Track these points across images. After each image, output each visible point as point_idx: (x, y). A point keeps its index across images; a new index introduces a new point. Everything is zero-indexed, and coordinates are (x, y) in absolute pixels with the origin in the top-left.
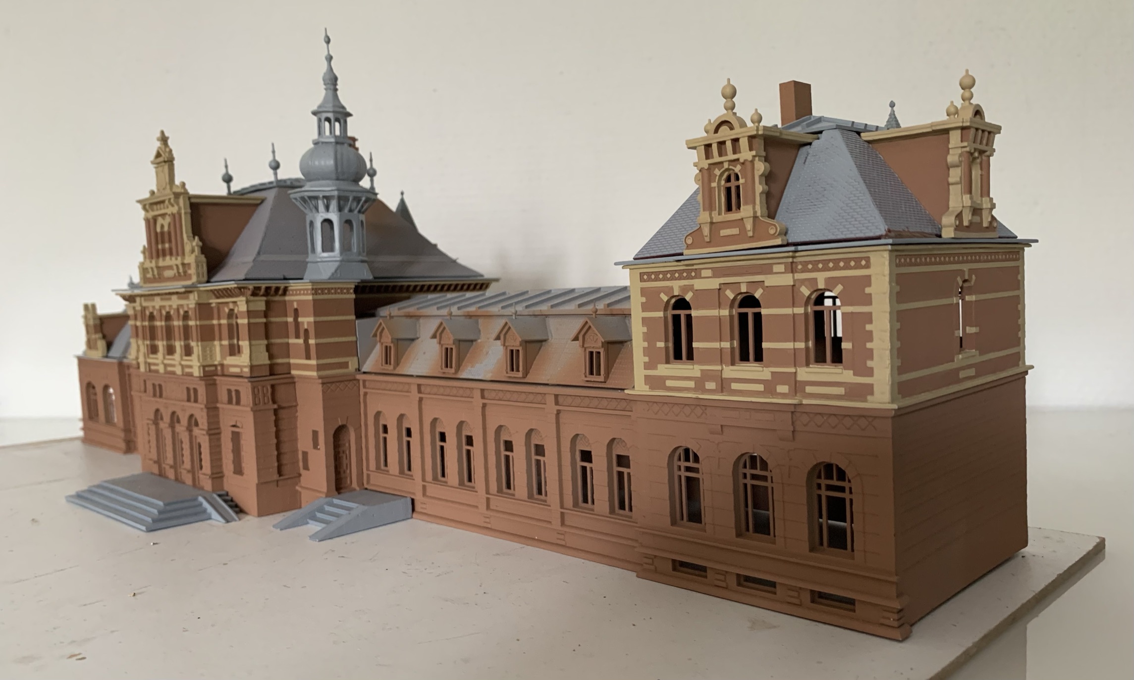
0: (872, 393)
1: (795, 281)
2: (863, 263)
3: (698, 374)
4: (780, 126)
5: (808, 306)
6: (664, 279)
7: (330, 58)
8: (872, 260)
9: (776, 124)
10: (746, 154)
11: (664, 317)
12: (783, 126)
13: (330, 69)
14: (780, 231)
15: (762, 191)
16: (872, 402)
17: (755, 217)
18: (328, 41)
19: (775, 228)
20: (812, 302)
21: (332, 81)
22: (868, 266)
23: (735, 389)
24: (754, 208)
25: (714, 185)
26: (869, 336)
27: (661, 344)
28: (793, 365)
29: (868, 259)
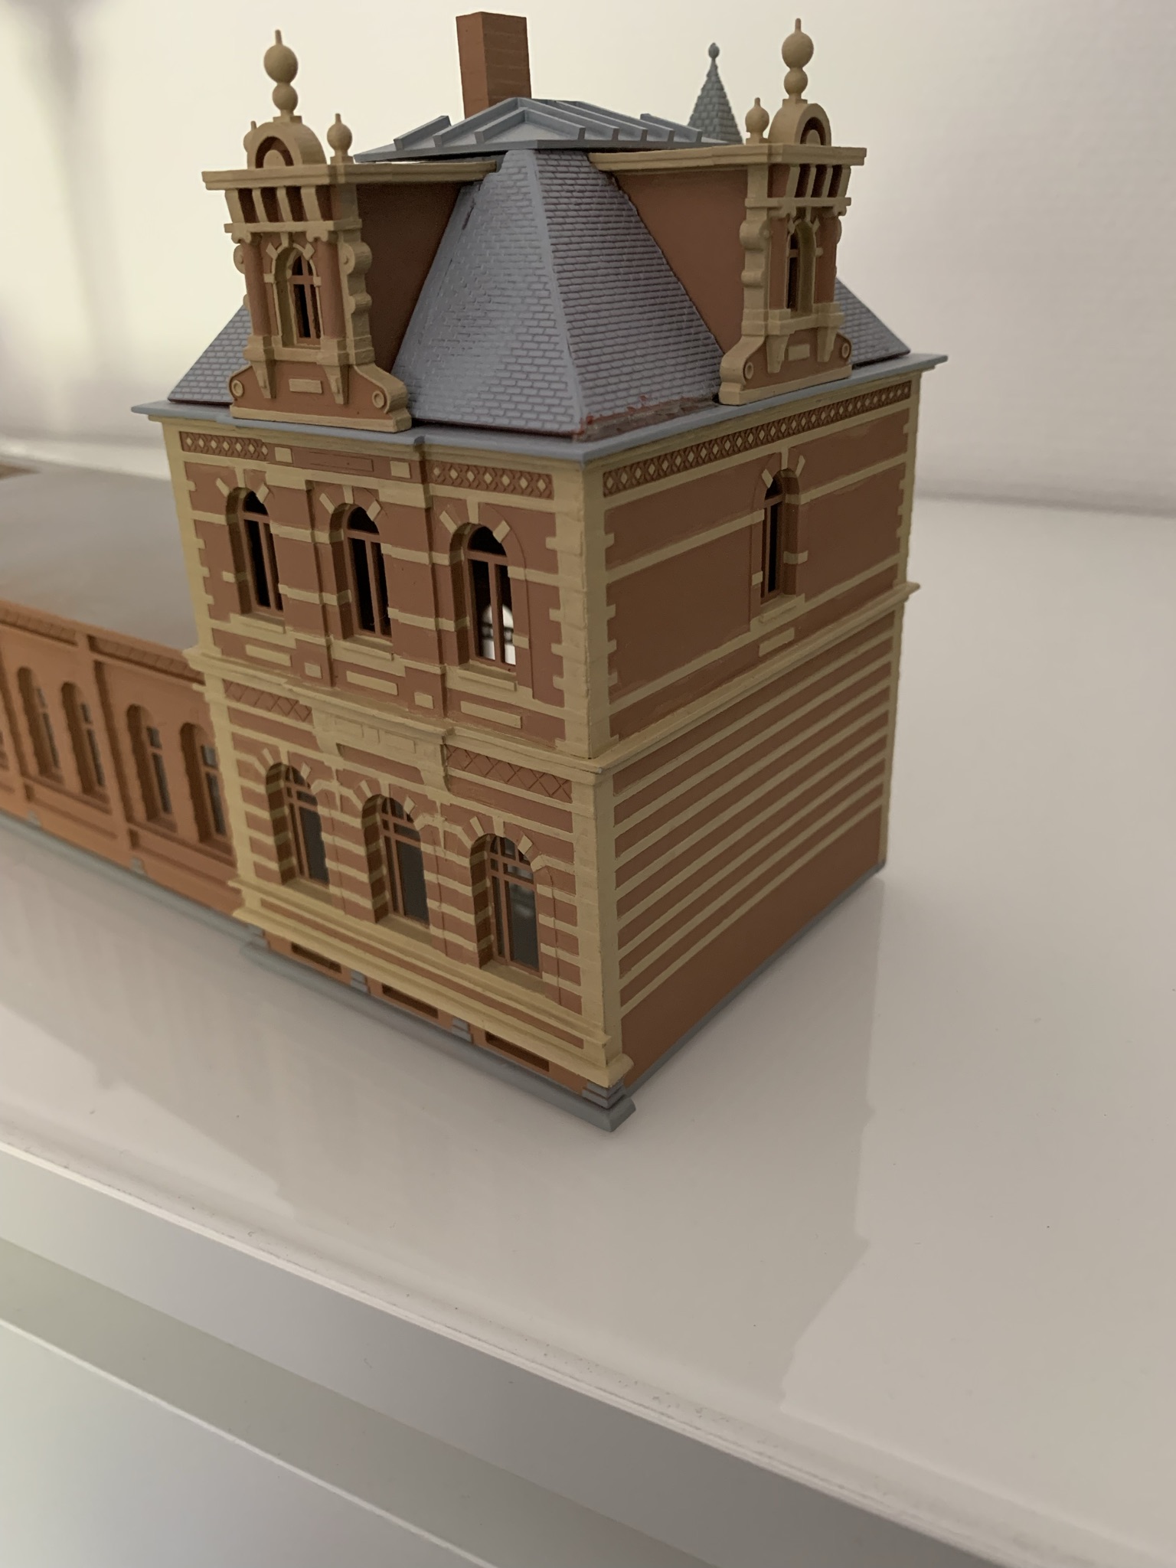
0: (562, 736)
1: (430, 499)
2: (541, 485)
3: (292, 645)
4: (457, 117)
5: (460, 549)
6: (219, 452)
8: (556, 483)
9: (445, 114)
10: (317, 227)
11: (230, 525)
12: (469, 119)
14: (392, 402)
15: (356, 310)
16: (561, 753)
17: (346, 369)
19: (382, 396)
20: (466, 541)
22: (549, 494)
23: (352, 682)
24: (342, 345)
25: (269, 278)
26: (555, 632)
27: (229, 577)
28: (438, 661)
29: (548, 479)
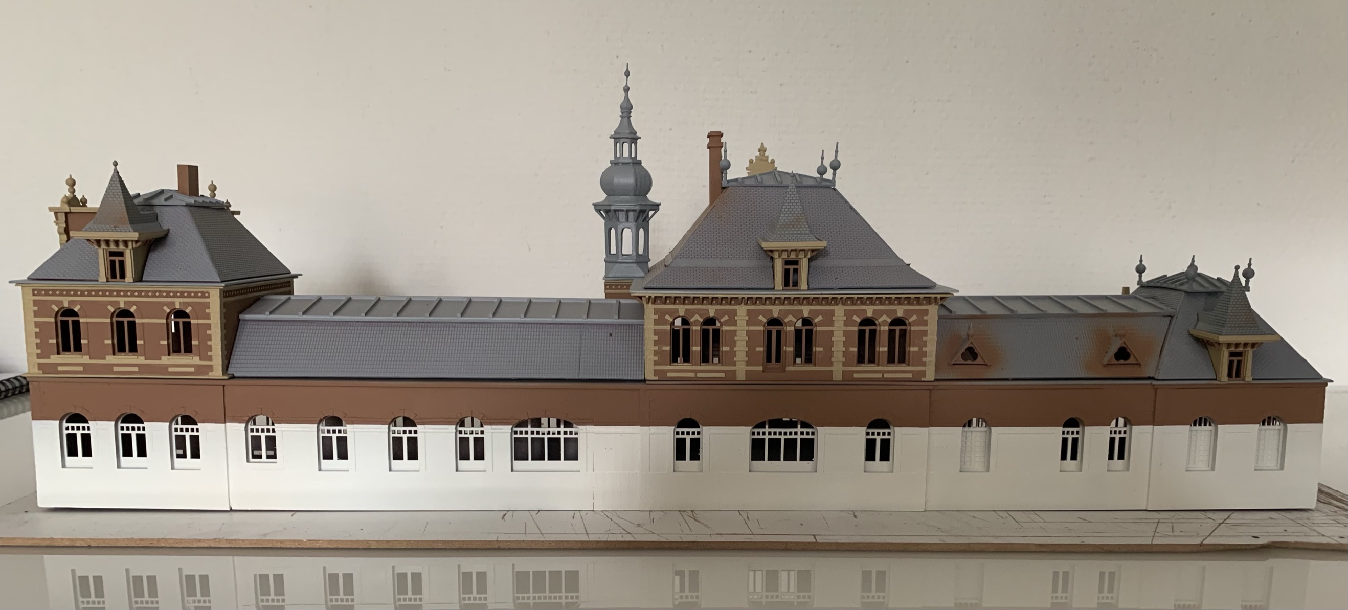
7: (627, 89)
13: (627, 98)
18: (627, 74)
21: (627, 109)
